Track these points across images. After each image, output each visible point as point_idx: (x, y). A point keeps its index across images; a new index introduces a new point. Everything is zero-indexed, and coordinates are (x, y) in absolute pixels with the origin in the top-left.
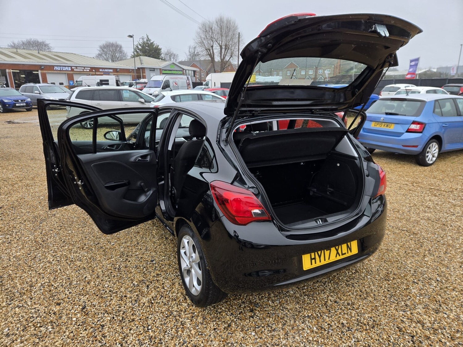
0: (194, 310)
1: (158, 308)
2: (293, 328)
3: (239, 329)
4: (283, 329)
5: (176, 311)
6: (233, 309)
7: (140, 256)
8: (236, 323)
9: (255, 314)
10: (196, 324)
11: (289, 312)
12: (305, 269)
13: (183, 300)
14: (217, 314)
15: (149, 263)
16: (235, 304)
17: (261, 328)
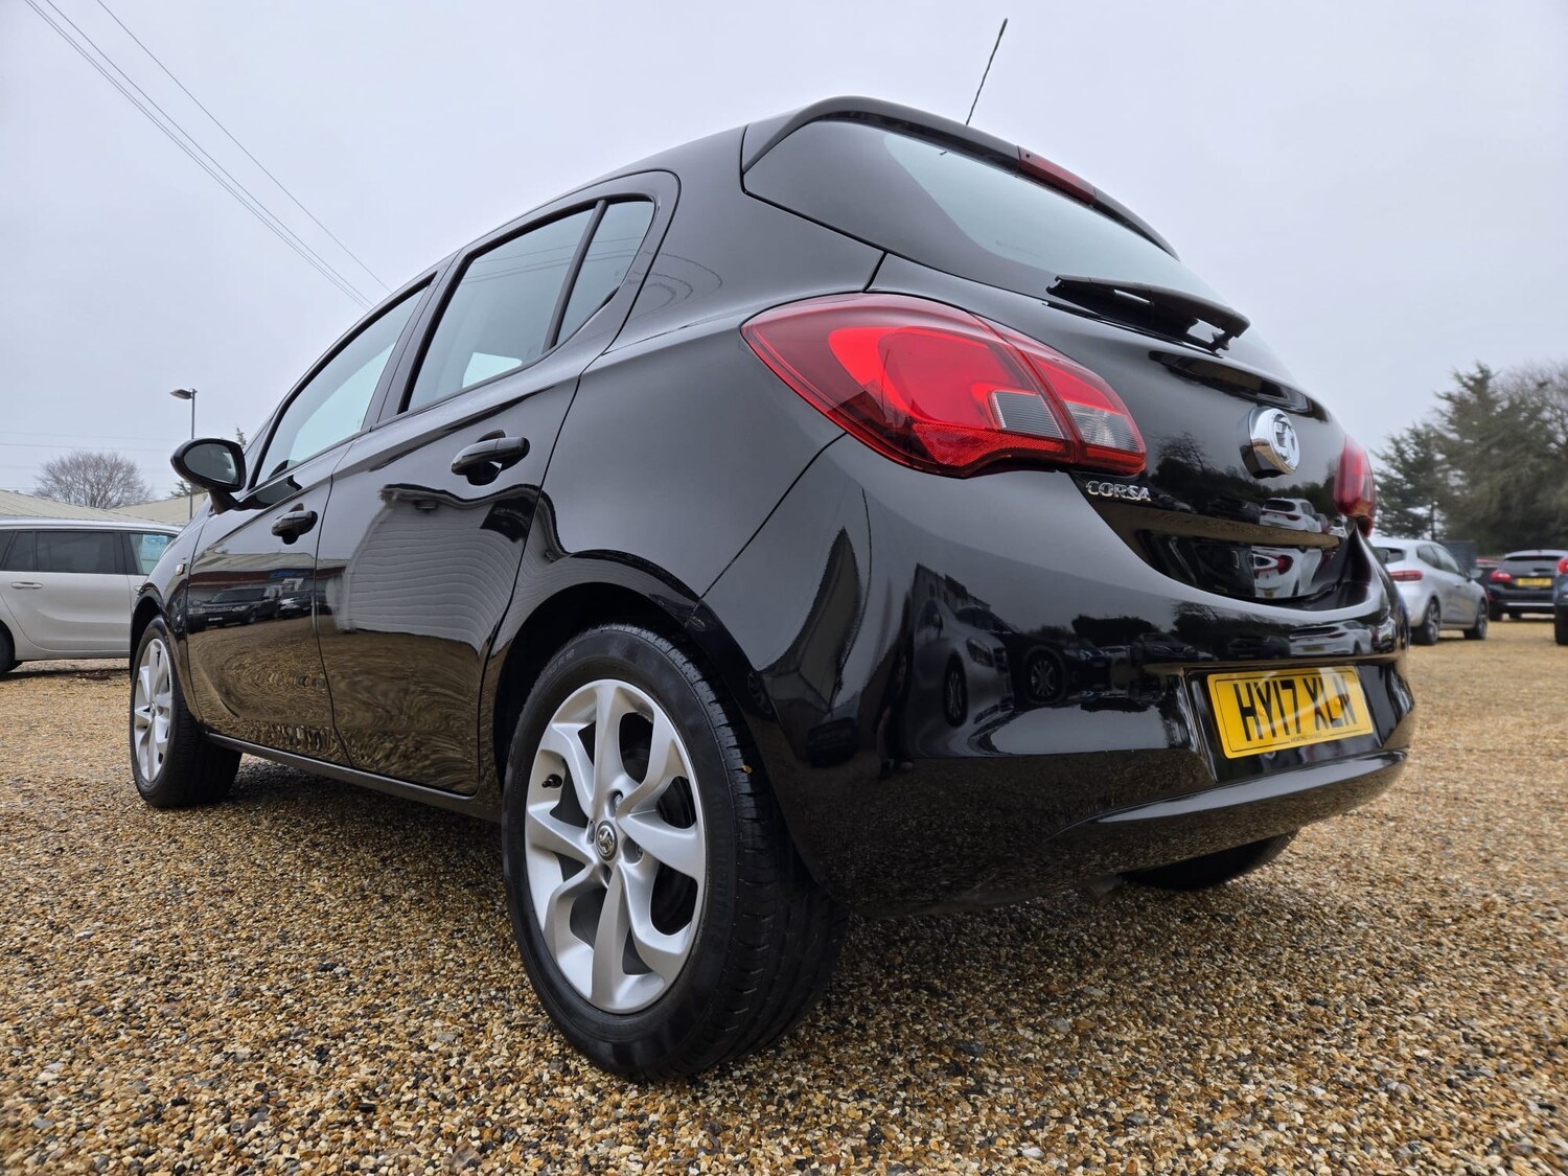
0: (637, 1107)
1: (409, 1125)
2: (1214, 1104)
3: (940, 1144)
4: (1167, 1114)
5: (529, 1122)
6: (857, 1077)
7: (250, 962)
8: (910, 1124)
9: (982, 1080)
10: (676, 1157)
11: (1140, 1053)
12: (1228, 753)
13: (553, 1078)
14: (780, 1104)
15: (309, 976)
16: (858, 1060)
17: (1052, 1124)
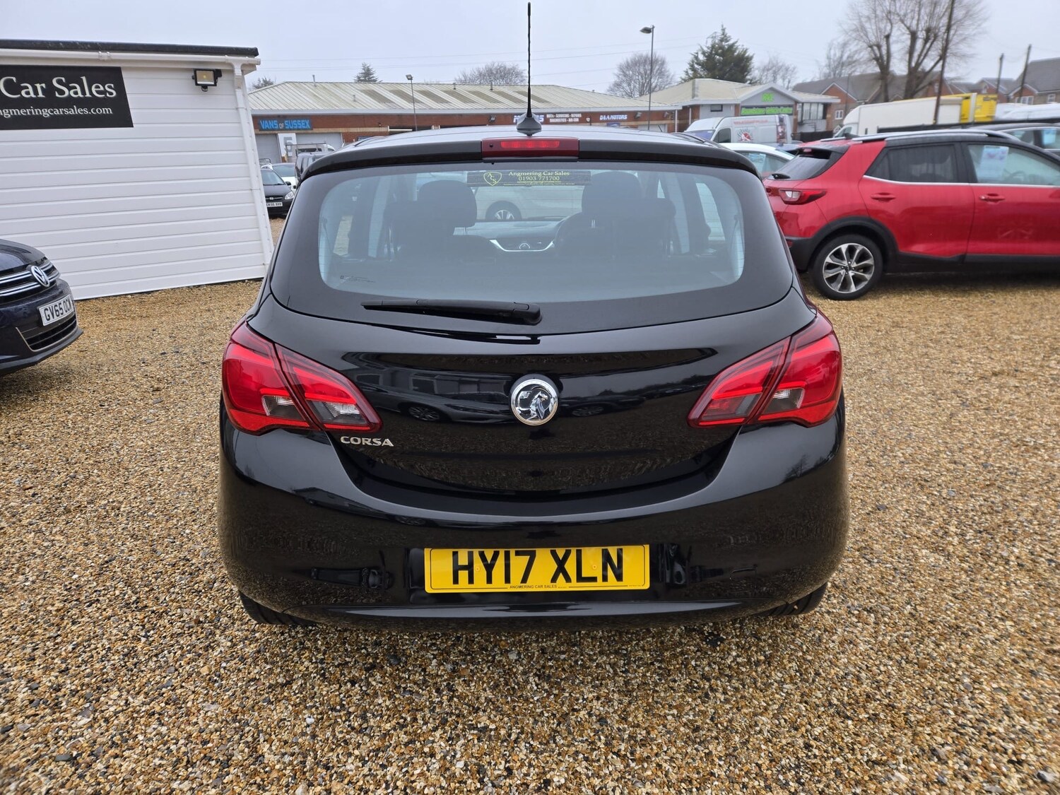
12: (428, 590)
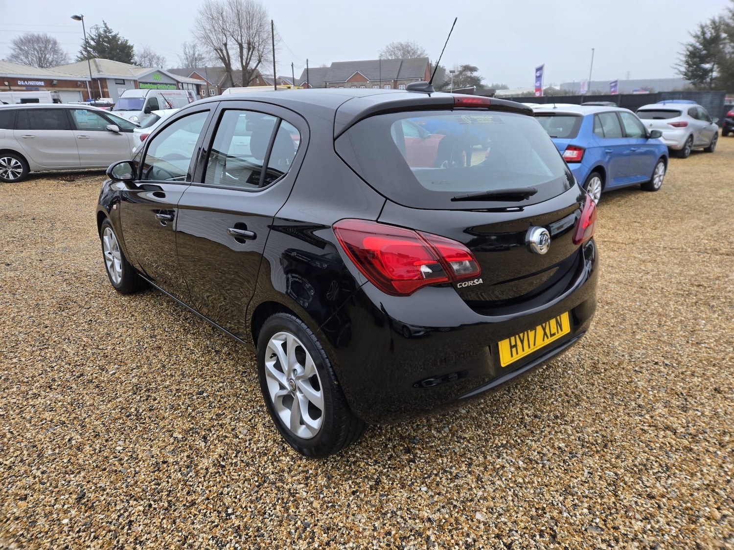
0: (305, 466)
1: (236, 474)
2: (485, 468)
3: (397, 484)
4: (470, 472)
5: (273, 473)
6: (376, 454)
7: (174, 387)
8: (389, 476)
9: (415, 455)
10: (317, 489)
11: (470, 443)
12: (503, 365)
13: (279, 453)
14: (350, 466)
15: (195, 397)
16: (377, 445)
17: (433, 476)
